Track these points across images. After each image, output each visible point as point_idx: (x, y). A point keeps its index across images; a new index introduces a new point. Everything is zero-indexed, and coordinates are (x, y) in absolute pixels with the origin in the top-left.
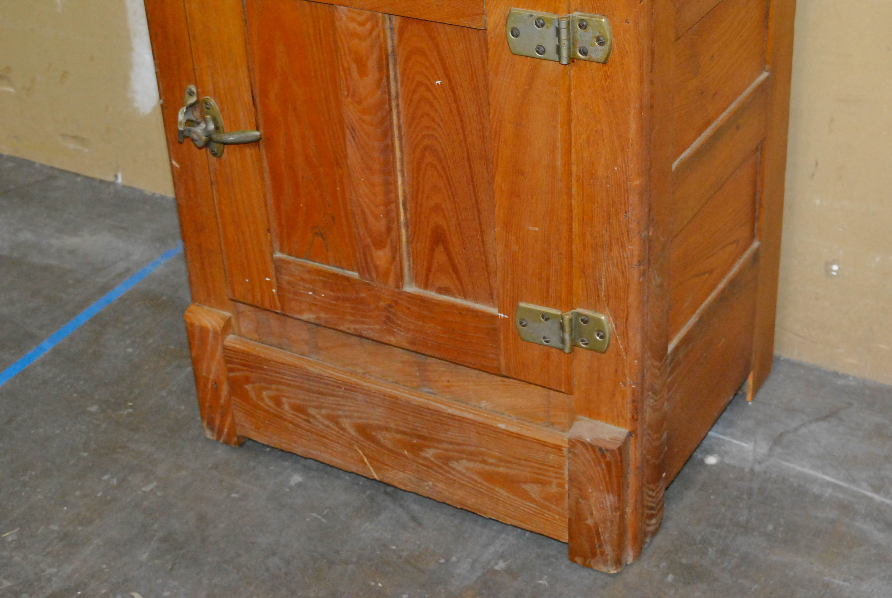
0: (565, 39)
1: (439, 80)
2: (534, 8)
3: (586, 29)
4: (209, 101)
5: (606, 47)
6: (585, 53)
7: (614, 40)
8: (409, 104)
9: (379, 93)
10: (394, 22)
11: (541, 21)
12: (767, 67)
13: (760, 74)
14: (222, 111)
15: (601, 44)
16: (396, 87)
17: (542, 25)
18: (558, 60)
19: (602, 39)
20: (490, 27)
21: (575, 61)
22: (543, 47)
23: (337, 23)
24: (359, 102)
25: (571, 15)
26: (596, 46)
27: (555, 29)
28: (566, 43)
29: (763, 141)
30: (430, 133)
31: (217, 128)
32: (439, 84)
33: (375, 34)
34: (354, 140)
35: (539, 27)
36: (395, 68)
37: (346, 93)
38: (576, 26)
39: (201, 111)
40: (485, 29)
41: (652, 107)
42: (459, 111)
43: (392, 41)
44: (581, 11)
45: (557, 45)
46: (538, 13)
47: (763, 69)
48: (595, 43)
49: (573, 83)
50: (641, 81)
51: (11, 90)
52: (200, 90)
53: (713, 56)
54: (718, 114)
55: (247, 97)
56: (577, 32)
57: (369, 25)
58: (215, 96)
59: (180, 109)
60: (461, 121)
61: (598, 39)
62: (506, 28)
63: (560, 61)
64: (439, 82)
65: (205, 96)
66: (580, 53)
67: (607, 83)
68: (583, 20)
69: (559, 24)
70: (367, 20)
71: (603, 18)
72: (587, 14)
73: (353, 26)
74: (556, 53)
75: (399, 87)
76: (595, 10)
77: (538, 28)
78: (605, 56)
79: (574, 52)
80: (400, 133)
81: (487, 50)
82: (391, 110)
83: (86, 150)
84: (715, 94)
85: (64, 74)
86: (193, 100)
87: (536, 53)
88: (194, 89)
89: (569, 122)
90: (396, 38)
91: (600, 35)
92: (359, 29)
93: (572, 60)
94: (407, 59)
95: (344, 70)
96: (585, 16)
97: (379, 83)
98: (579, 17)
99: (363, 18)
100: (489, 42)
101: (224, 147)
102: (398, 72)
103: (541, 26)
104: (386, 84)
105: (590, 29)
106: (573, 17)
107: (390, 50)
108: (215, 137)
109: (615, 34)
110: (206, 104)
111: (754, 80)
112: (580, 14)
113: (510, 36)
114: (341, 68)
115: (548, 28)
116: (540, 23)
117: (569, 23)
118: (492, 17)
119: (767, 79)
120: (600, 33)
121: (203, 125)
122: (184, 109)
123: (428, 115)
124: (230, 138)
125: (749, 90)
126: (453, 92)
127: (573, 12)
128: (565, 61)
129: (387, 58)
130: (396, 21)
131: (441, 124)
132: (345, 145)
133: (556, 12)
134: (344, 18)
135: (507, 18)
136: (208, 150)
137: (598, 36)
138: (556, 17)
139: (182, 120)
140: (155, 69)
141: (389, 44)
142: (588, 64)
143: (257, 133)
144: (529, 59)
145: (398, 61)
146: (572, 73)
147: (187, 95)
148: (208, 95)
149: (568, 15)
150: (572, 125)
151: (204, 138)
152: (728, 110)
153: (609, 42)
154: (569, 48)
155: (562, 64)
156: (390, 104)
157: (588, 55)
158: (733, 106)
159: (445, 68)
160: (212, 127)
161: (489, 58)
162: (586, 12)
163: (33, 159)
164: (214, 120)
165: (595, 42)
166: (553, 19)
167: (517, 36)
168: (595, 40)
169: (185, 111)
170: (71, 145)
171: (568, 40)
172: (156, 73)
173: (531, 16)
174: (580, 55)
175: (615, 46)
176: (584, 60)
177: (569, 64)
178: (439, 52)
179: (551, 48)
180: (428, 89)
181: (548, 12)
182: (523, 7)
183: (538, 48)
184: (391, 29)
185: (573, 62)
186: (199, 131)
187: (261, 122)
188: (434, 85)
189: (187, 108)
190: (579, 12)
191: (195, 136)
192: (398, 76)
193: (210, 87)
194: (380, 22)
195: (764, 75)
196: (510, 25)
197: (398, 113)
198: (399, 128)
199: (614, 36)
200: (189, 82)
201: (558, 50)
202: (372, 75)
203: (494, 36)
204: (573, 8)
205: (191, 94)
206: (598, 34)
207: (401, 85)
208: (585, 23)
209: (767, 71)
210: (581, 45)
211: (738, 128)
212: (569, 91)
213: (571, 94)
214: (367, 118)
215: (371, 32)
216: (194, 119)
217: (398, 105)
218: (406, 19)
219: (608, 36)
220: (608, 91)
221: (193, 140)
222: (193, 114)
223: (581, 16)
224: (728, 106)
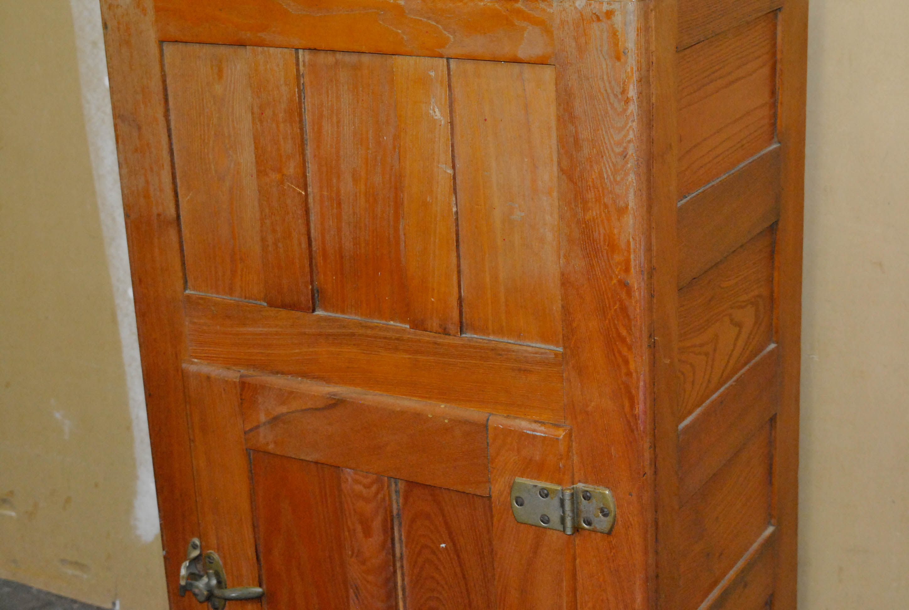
0: (569, 511)
1: (444, 544)
2: (538, 478)
3: (590, 501)
4: (213, 555)
5: (610, 519)
6: (589, 523)
7: (618, 511)
8: (414, 566)
9: (384, 553)
10: (399, 485)
11: (546, 492)
12: (773, 521)
13: (765, 529)
14: (225, 564)
15: (605, 515)
16: (401, 547)
17: (547, 496)
18: (562, 530)
19: (606, 510)
20: (494, 495)
21: (580, 530)
22: (547, 517)
23: (343, 486)
24: (363, 563)
25: (575, 486)
26: (600, 517)
27: (559, 501)
28: (570, 514)
29: (772, 595)
30: (436, 594)
31: (219, 582)
32: (444, 547)
33: (380, 496)
34: (357, 598)
35: (543, 497)
36: (400, 531)
37: (350, 553)
38: (581, 497)
39: (204, 565)
40: (490, 497)
41: (657, 576)
42: (464, 575)
43: (397, 503)
44: (585, 483)
45: (561, 516)
46: (542, 484)
47: (769, 523)
48: (599, 515)
49: (578, 551)
50: (646, 553)
51: (13, 514)
52: (204, 544)
53: (717, 518)
54: (724, 574)
55: (251, 552)
56: (581, 502)
57: (374, 488)
58: (219, 549)
59: (183, 562)
60: (466, 585)
61: (602, 511)
62: (510, 497)
63: (564, 531)
64: (443, 545)
65: (208, 550)
66: (584, 523)
67: (612, 554)
68: (587, 491)
69: (563, 496)
70: (372, 483)
71: (606, 491)
72: (591, 486)
73: (359, 488)
74: (560, 523)
75: (404, 549)
76: (599, 482)
77: (543, 499)
78: (609, 527)
79: (579, 522)
80: (404, 594)
81: (492, 517)
82: (395, 572)
83: (85, 576)
84: (721, 554)
85: (68, 500)
86: (196, 553)
87: (541, 522)
88: (197, 542)
89: (574, 590)
90: (401, 500)
91: (604, 506)
92: (365, 491)
93: (577, 529)
94: (413, 521)
95: (349, 531)
96: (590, 488)
97: (383, 545)
98: (583, 488)
99: (369, 480)
100: (494, 509)
101: (225, 602)
102: (403, 534)
103: (545, 497)
104: (390, 546)
105: (594, 501)
106: (576, 487)
107: (395, 512)
108: (217, 592)
109: (619, 506)
110: (209, 557)
111: (760, 534)
112: (584, 485)
113: (514, 504)
114: (346, 529)
115: (552, 498)
116: (545, 494)
117: (572, 495)
118: (497, 486)
119: (773, 535)
120: (604, 504)
121: (205, 579)
122: (187, 563)
123: (433, 577)
124: (232, 594)
125: (755, 546)
126: (458, 556)
127: (577, 484)
128: (569, 531)
129: (392, 520)
130: (401, 486)
131: (445, 586)
132: (348, 603)
133: (559, 483)
134: (350, 479)
135: (511, 488)
136: (210, 606)
137: (603, 507)
138: (559, 488)
139: (184, 575)
140: (160, 521)
141: (395, 506)
142: (593, 535)
143: (259, 590)
144: (534, 527)
145: (403, 524)
146: (577, 542)
147: (190, 548)
148: (210, 549)
149: (572, 486)
150: (578, 593)
151: (205, 593)
152: (735, 569)
153: (613, 514)
154: (573, 518)
155: (567, 534)
156: (394, 565)
157: (592, 525)
158: (740, 564)
159: (450, 533)
160: (214, 582)
161: (494, 524)
162: (590, 484)
163: (31, 584)
164: (217, 575)
165: (599, 513)
166: (556, 490)
167: (521, 505)
168: (599, 511)
169: (188, 564)
170: (70, 571)
171: (573, 511)
172: (161, 525)
173: (536, 486)
174: (584, 524)
175: (618, 517)
176: (589, 530)
177: (573, 534)
178: (444, 516)
179: (555, 517)
180: (434, 552)
181: (552, 482)
182: (527, 477)
183: (542, 518)
184: (396, 492)
185: (578, 531)
186: (202, 584)
187: (264, 578)
188: (438, 548)
189: (190, 563)
190: (582, 483)
191: (197, 591)
192: (403, 538)
193: (213, 541)
194: (386, 484)
195: (770, 530)
196: (515, 494)
197: (403, 575)
198: (404, 590)
199: (618, 508)
200: (193, 535)
201: (563, 520)
202: (377, 538)
203: (499, 503)
204: (576, 479)
205: (195, 547)
206: (602, 506)
207: (406, 546)
208: (588, 494)
209: (773, 525)
210: (585, 516)
211: (745, 586)
212: (574, 559)
213: (577, 562)
214: (370, 578)
215: (377, 493)
216: (197, 572)
217: (402, 567)
218: (411, 484)
219: (612, 506)
220: (613, 561)
221: (195, 595)
222: (196, 567)
223: (584, 487)
224: (735, 563)
